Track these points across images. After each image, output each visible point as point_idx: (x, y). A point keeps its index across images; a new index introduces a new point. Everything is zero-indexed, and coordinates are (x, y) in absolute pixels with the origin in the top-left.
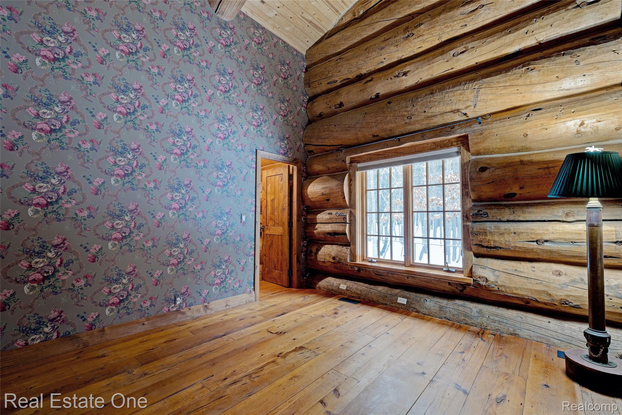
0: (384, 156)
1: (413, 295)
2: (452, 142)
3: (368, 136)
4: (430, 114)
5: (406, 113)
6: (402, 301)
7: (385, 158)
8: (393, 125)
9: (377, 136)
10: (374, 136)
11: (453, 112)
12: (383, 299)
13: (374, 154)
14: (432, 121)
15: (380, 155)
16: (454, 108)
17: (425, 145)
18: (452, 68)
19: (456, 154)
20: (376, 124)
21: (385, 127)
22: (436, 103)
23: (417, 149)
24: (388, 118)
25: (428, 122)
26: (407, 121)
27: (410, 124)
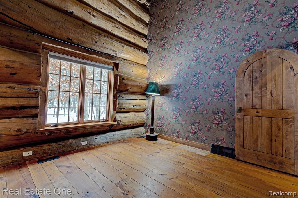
0: (75, 55)
1: (88, 138)
2: (111, 64)
3: (64, 36)
4: (105, 46)
5: (95, 38)
6: (84, 143)
7: (76, 57)
8: (85, 40)
9: (71, 40)
10: (69, 38)
11: (114, 51)
12: (72, 148)
13: (67, 51)
14: (104, 50)
15: (72, 53)
16: (115, 50)
17: (100, 60)
18: (113, 31)
19: (112, 69)
20: (74, 32)
21: (80, 38)
22: (109, 43)
23: (96, 60)
24: (84, 35)
25: (103, 49)
26: (94, 43)
27: (94, 45)
